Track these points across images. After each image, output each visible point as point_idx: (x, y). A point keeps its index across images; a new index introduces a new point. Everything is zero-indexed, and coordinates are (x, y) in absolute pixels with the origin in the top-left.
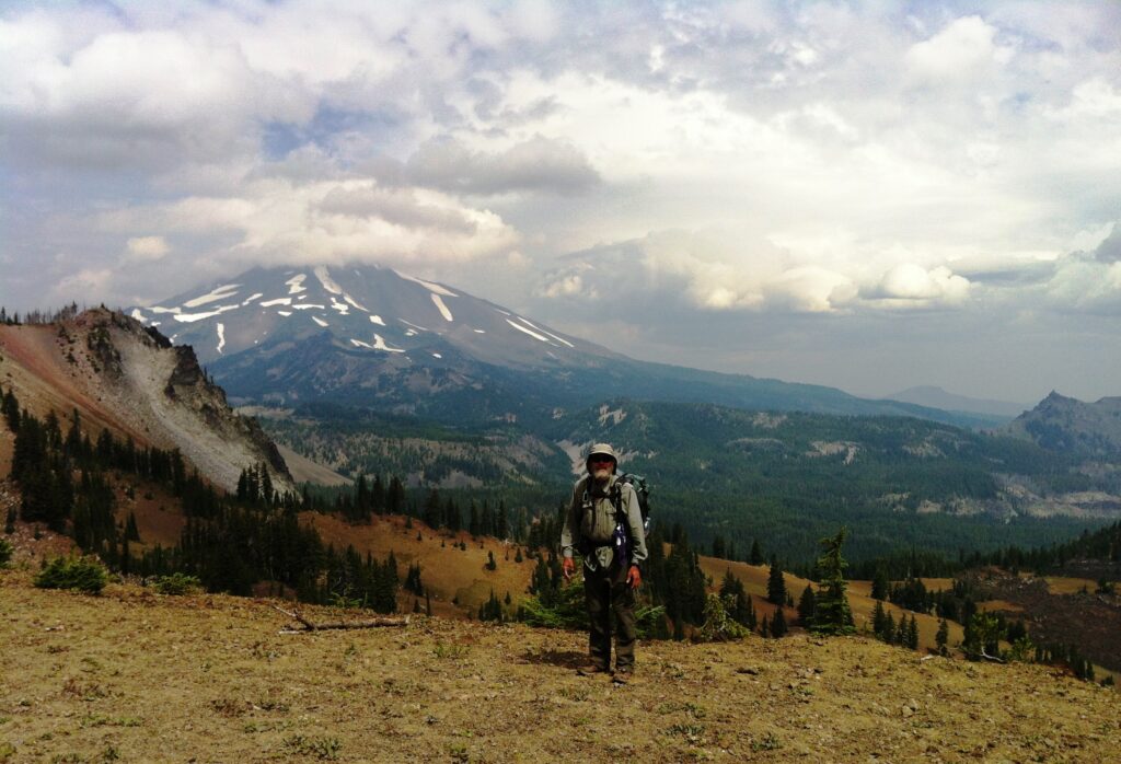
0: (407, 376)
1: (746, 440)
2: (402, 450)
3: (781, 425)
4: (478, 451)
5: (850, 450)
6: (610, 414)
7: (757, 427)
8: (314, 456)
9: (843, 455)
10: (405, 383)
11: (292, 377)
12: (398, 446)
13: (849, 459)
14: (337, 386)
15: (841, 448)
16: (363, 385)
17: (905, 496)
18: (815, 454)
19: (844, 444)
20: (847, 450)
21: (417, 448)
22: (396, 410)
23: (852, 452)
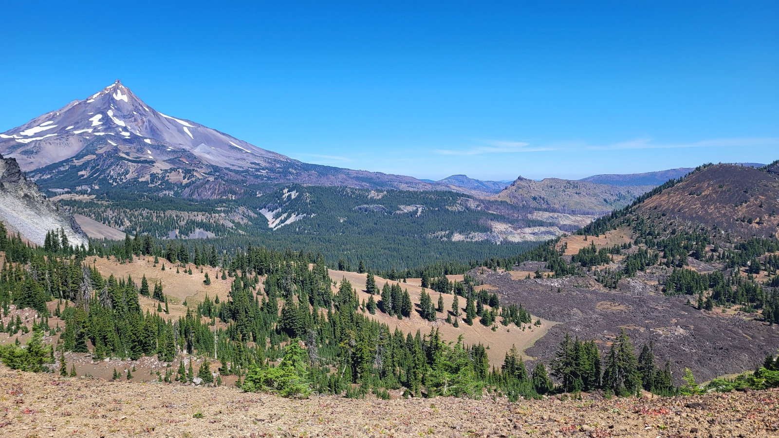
0: (168, 174)
1: (365, 206)
2: (165, 218)
3: (383, 197)
4: (212, 217)
5: (419, 209)
6: (289, 193)
7: (371, 198)
8: (109, 223)
9: (416, 212)
10: (167, 178)
11: (95, 176)
12: (163, 215)
13: (419, 214)
14: (124, 181)
15: (415, 208)
16: (140, 180)
17: (447, 232)
18: (401, 212)
19: (416, 206)
20: (417, 209)
21: (174, 216)
22: (161, 195)
23: (420, 210)
